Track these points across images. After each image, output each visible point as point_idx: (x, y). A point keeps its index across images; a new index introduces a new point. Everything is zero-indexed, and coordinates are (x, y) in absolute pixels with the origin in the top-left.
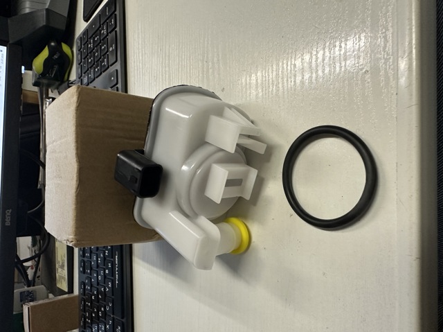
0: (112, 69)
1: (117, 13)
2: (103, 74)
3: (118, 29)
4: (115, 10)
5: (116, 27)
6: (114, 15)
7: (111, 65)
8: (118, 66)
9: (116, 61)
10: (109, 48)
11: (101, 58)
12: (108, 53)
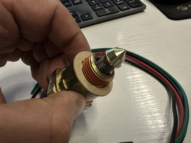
0: (93, 14)
1: (132, 9)
2: (90, 7)
3: (121, 12)
4: (133, 7)
5: (121, 10)
6: (129, 7)
7: (96, 13)
8: (95, 18)
9: (99, 16)
10: (108, 8)
11: (101, 3)
12: (104, 8)
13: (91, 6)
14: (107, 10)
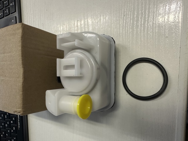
0: (12, 16)
9: (15, 12)
10: (10, 3)
11: (3, 8)
12: (9, 6)
13: (4, 17)
14: (11, 4)
